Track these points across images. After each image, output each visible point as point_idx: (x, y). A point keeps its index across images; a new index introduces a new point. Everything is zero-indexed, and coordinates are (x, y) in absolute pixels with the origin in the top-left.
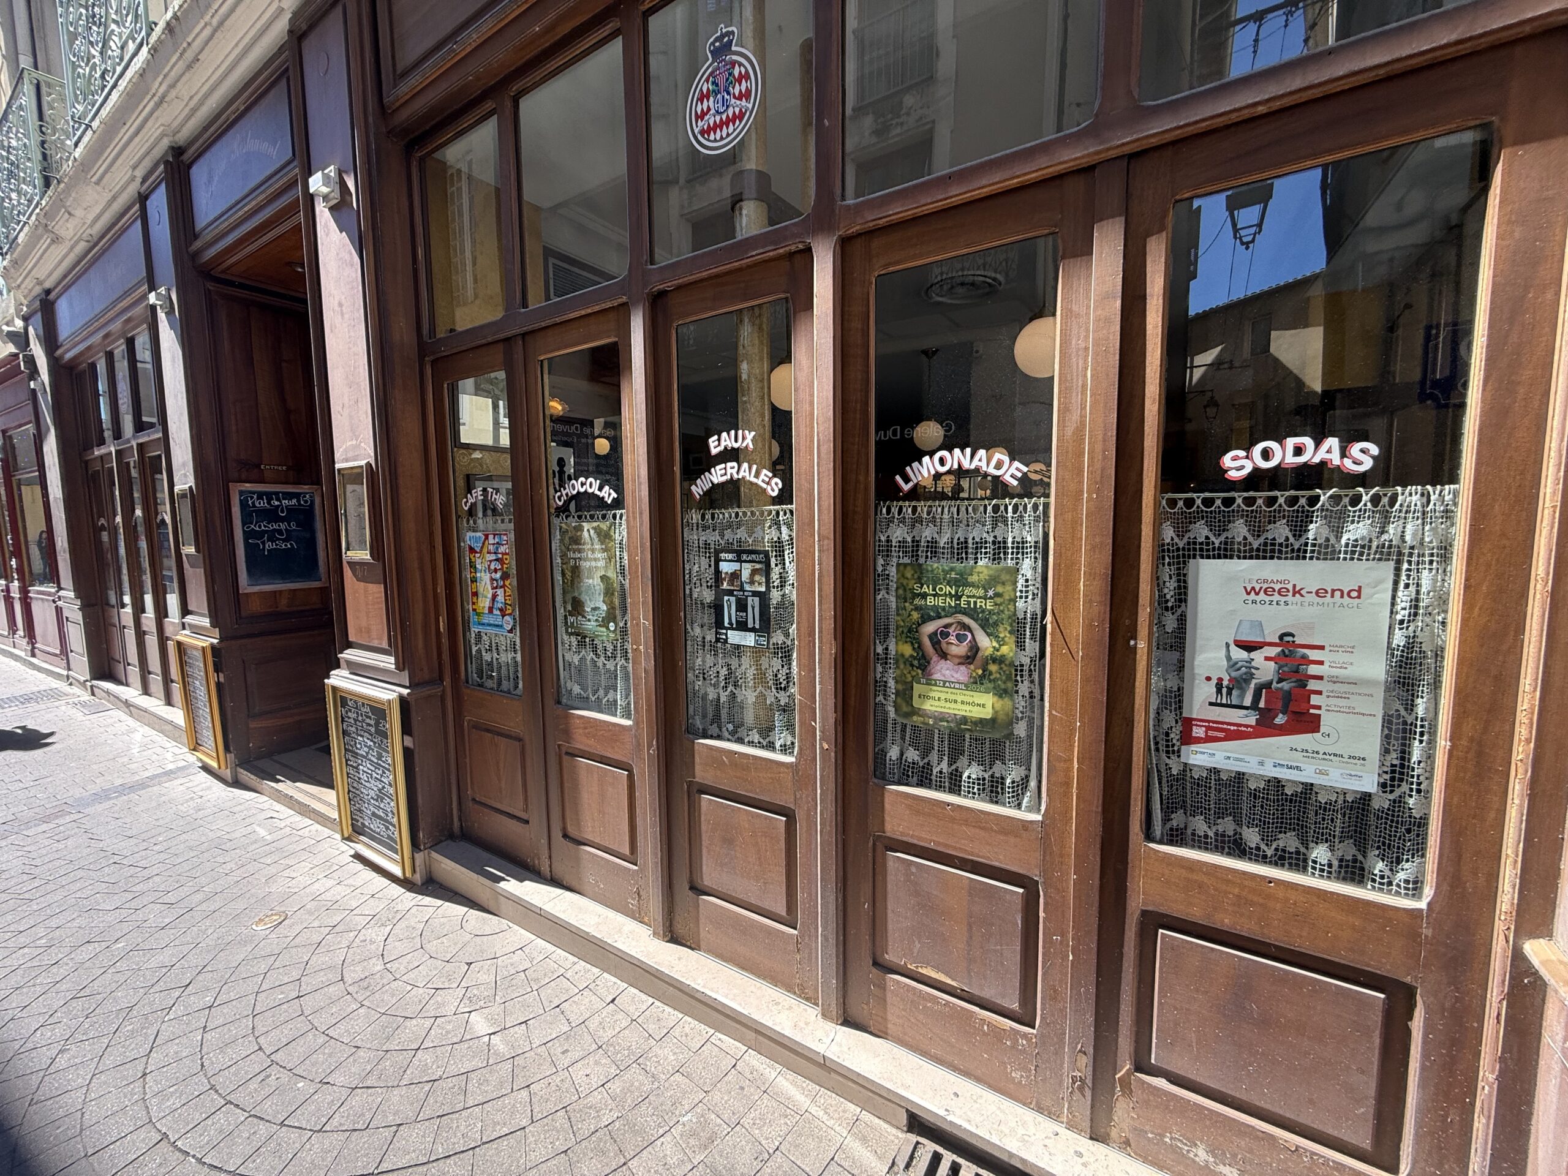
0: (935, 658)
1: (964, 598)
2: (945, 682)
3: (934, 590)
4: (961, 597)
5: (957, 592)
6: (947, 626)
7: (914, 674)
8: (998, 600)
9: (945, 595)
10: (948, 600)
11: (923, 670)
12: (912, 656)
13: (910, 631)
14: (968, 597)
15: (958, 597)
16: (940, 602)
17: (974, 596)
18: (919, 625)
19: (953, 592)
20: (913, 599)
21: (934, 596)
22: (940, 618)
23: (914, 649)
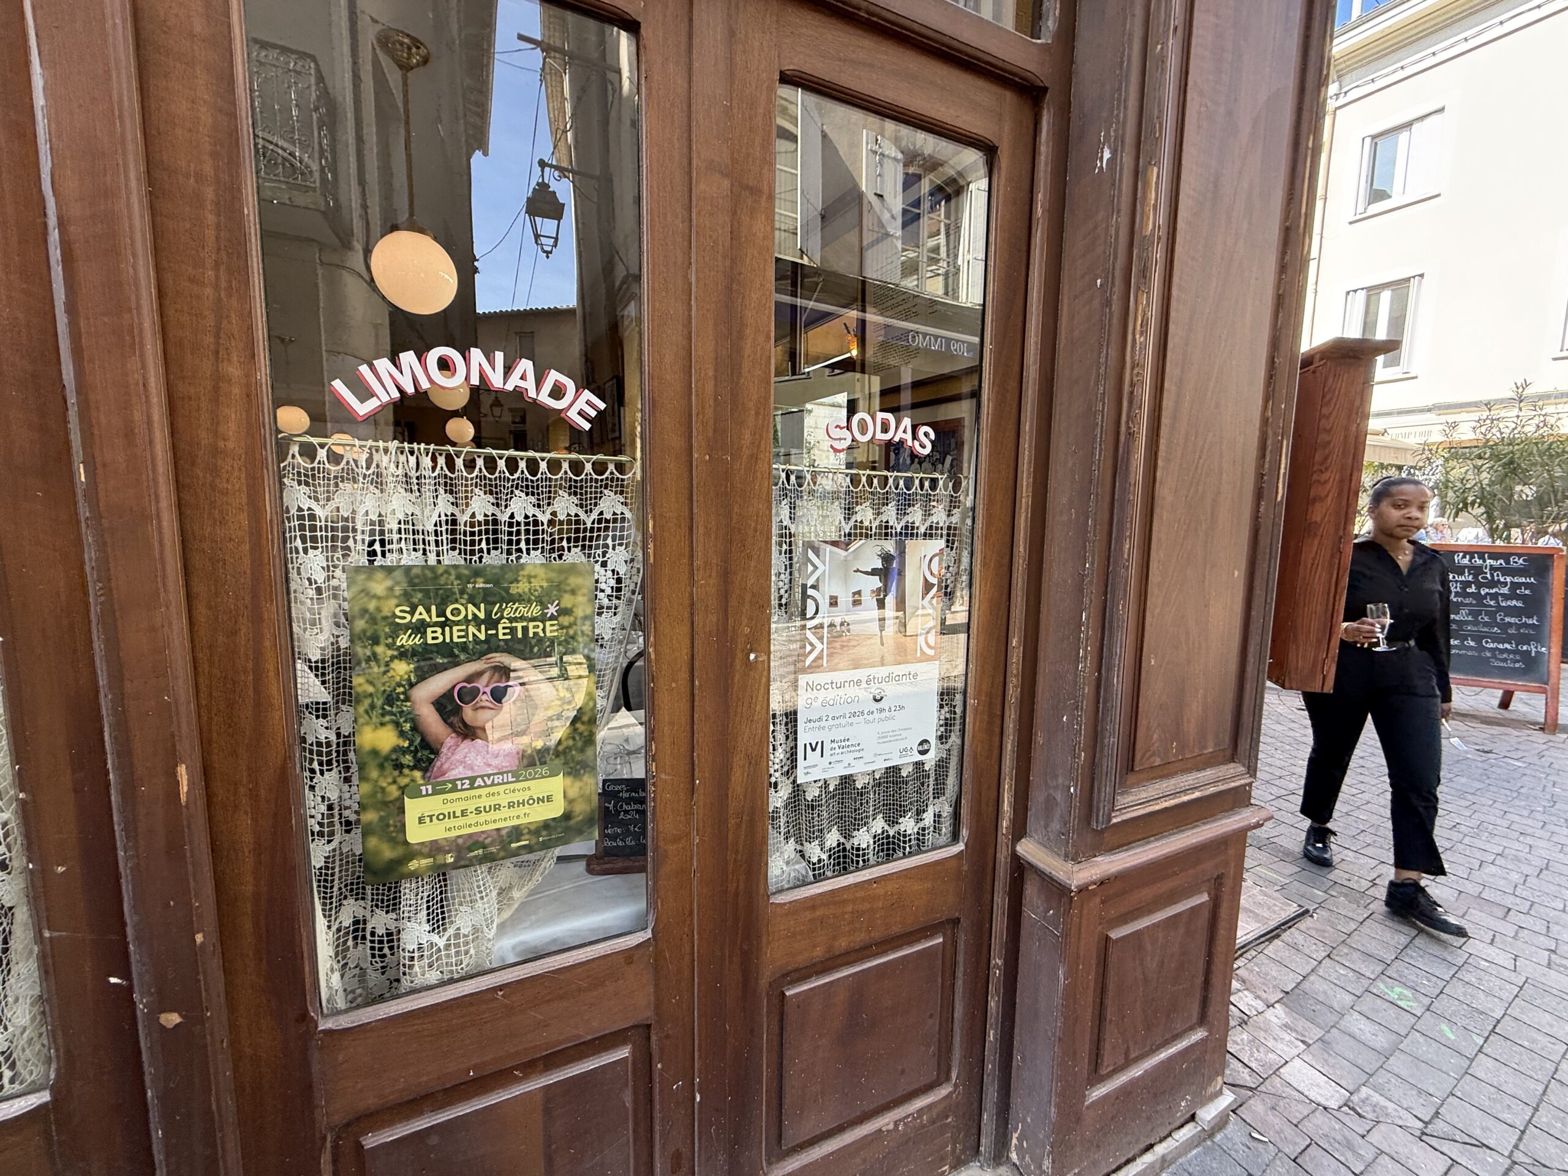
0: (450, 740)
1: (504, 623)
2: (472, 780)
3: (441, 613)
4: (498, 621)
5: (488, 613)
6: (470, 679)
7: (404, 781)
8: (565, 620)
9: (466, 621)
10: (472, 629)
11: (425, 770)
12: (397, 749)
13: (390, 699)
14: (511, 620)
15: (491, 623)
16: (456, 635)
17: (522, 618)
18: (412, 685)
19: (482, 615)
20: (394, 635)
21: (442, 625)
22: (457, 664)
23: (402, 734)
